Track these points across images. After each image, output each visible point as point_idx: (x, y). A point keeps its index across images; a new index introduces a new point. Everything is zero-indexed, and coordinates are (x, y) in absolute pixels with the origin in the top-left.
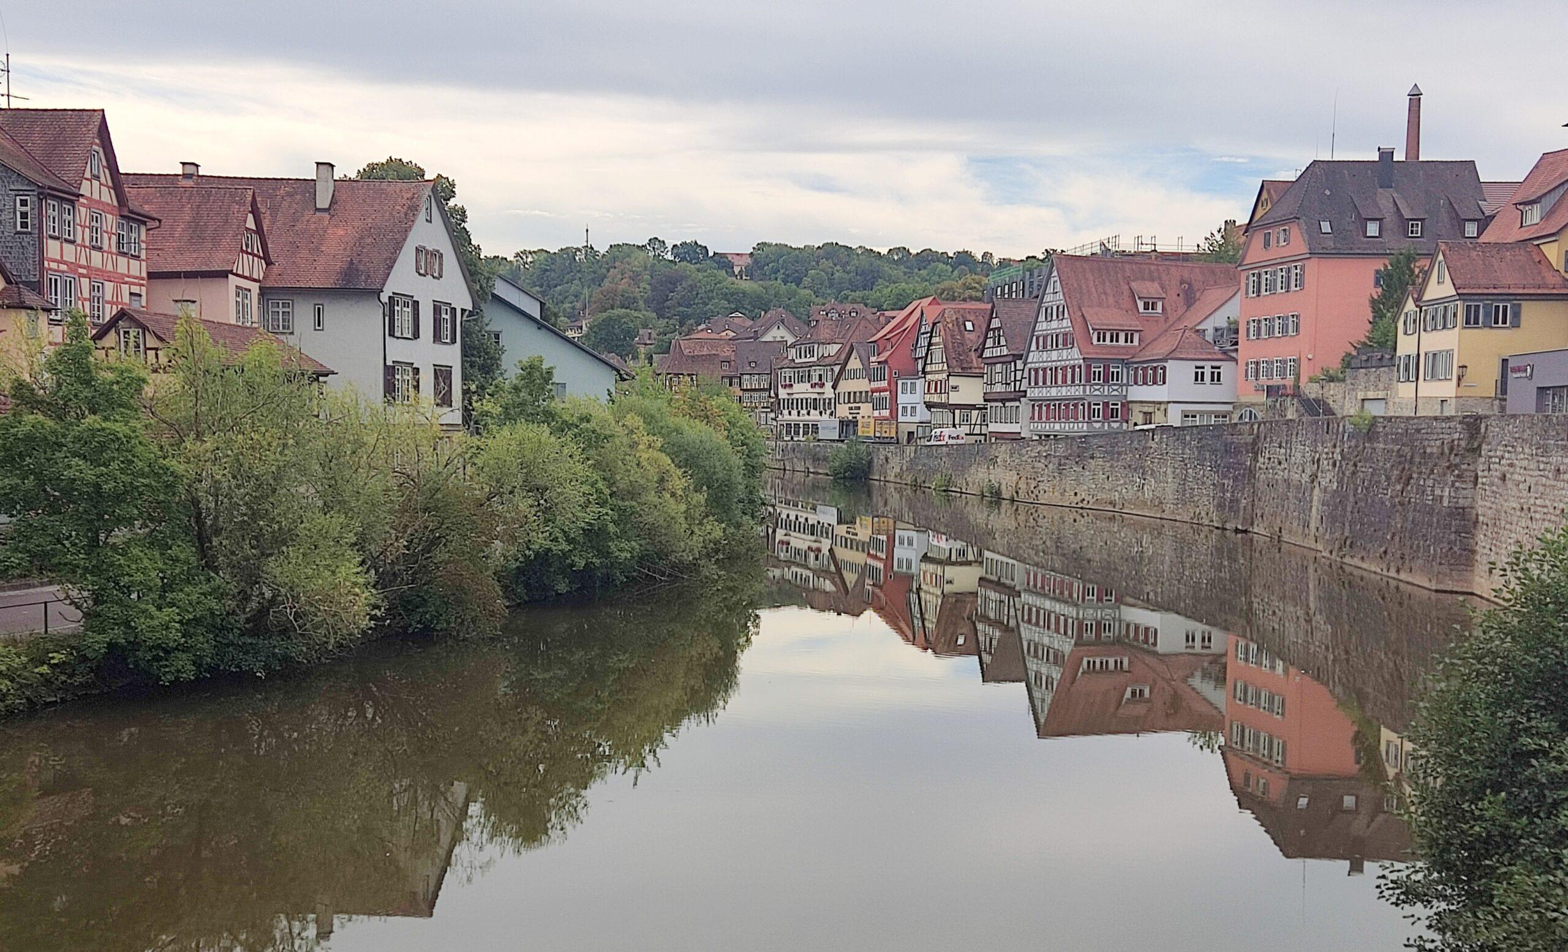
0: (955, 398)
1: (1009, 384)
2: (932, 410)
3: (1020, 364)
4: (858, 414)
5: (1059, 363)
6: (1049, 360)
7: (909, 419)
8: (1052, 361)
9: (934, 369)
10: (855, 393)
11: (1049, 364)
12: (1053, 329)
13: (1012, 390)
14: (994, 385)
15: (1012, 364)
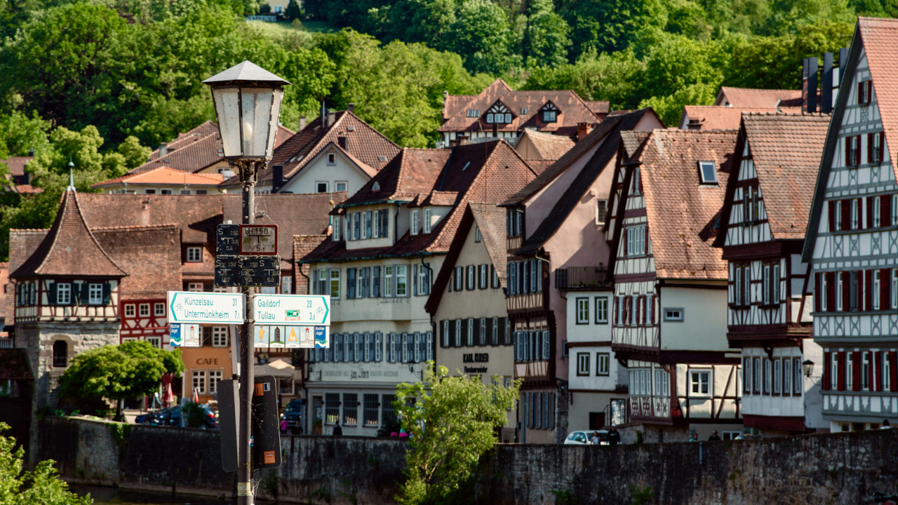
0: (674, 337)
1: (777, 307)
2: (631, 363)
3: (798, 265)
4: (484, 370)
5: (873, 263)
6: (855, 254)
7: (591, 382)
8: (860, 258)
9: (630, 271)
10: (476, 322)
11: (856, 264)
12: (862, 186)
13: (784, 321)
14: (748, 308)
15: (783, 262)
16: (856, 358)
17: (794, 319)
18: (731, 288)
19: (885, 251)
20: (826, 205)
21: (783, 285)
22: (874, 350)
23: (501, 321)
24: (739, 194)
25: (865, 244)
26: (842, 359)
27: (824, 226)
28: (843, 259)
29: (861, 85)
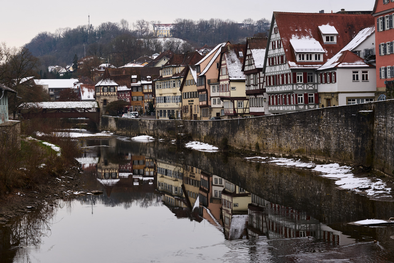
0: (234, 94)
1: (257, 85)
2: (224, 101)
3: (262, 74)
4: (193, 104)
5: (280, 73)
6: (275, 71)
7: (217, 106)
8: (277, 72)
9: (223, 79)
10: (191, 93)
11: (276, 73)
12: (276, 54)
13: (259, 88)
14: (250, 86)
15: (258, 74)
16: (276, 97)
17: (261, 88)
18: (246, 81)
19: (282, 70)
20: (268, 59)
21: (258, 79)
22: (281, 95)
23: (196, 92)
24: (247, 58)
25: (278, 68)
26: (273, 97)
27: (268, 64)
28: (272, 72)
29: (275, 28)
